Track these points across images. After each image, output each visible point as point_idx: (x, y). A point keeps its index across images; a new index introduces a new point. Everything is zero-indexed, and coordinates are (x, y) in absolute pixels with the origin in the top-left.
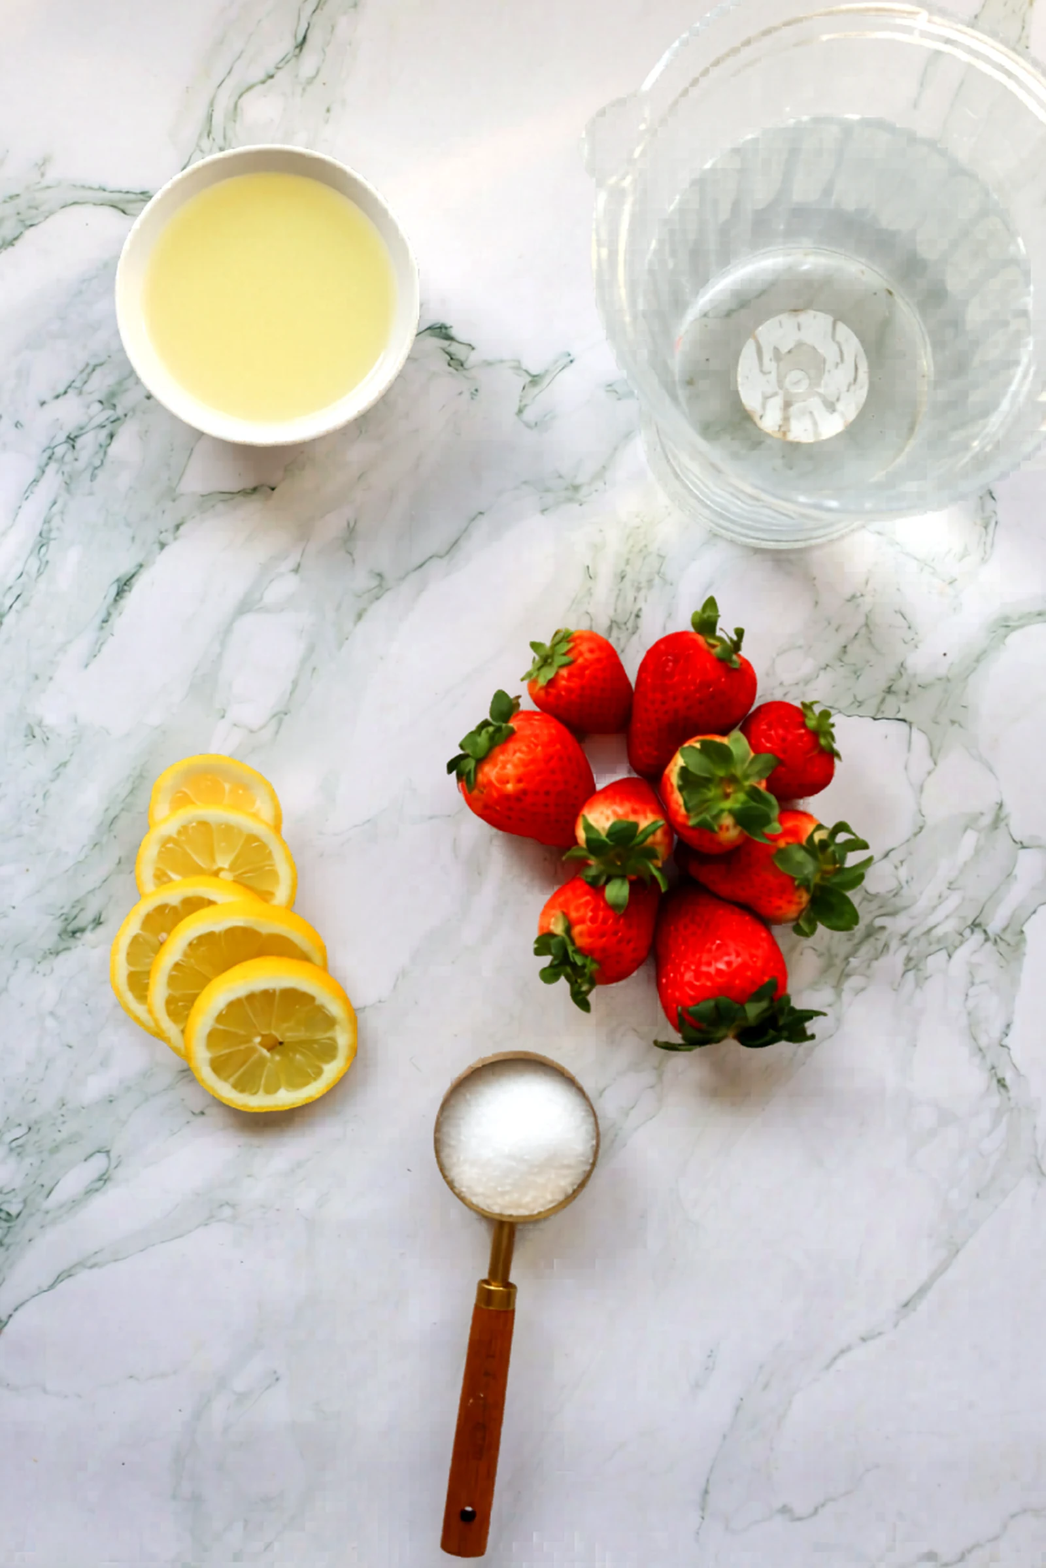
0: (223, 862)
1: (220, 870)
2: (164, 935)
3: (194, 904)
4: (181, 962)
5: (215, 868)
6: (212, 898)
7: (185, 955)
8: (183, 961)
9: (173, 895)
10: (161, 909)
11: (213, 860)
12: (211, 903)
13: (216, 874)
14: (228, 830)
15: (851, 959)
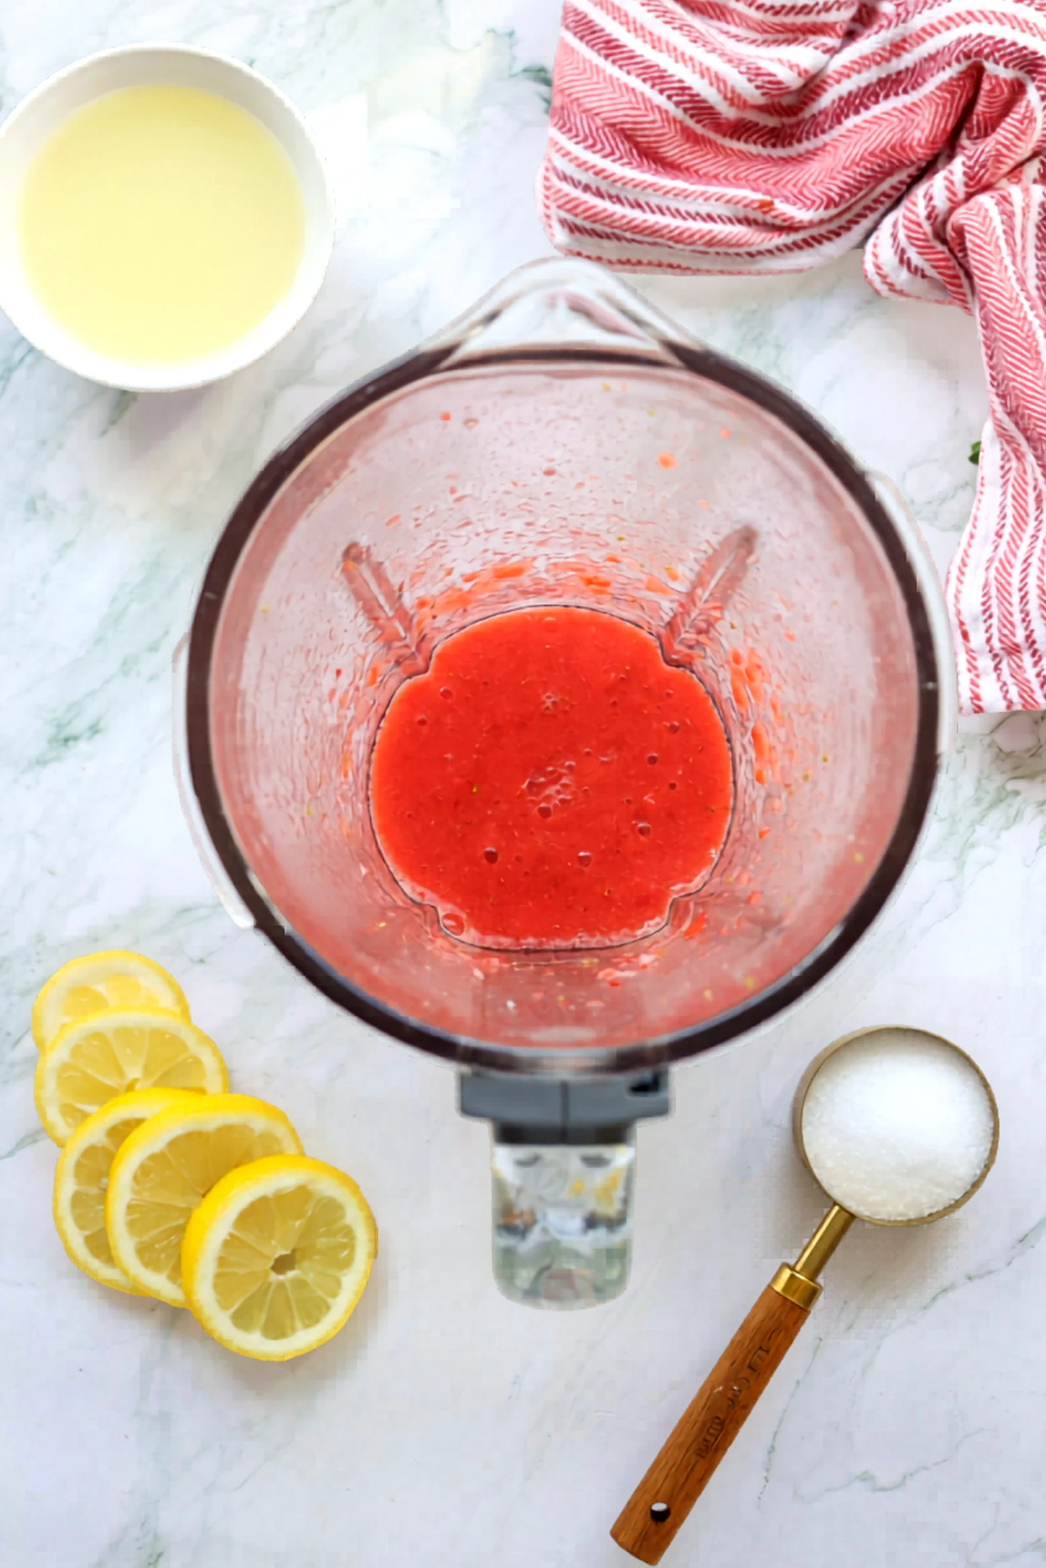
0: (134, 1072)
1: (136, 1081)
2: (104, 1180)
3: (121, 1131)
4: (134, 1202)
5: (126, 1082)
6: (138, 1116)
7: (135, 1192)
8: (133, 1200)
9: (93, 1132)
10: (90, 1152)
11: (121, 1073)
12: (139, 1122)
13: (130, 1088)
14: (125, 1033)
15: (978, 827)
